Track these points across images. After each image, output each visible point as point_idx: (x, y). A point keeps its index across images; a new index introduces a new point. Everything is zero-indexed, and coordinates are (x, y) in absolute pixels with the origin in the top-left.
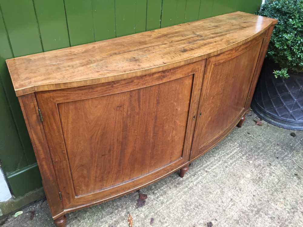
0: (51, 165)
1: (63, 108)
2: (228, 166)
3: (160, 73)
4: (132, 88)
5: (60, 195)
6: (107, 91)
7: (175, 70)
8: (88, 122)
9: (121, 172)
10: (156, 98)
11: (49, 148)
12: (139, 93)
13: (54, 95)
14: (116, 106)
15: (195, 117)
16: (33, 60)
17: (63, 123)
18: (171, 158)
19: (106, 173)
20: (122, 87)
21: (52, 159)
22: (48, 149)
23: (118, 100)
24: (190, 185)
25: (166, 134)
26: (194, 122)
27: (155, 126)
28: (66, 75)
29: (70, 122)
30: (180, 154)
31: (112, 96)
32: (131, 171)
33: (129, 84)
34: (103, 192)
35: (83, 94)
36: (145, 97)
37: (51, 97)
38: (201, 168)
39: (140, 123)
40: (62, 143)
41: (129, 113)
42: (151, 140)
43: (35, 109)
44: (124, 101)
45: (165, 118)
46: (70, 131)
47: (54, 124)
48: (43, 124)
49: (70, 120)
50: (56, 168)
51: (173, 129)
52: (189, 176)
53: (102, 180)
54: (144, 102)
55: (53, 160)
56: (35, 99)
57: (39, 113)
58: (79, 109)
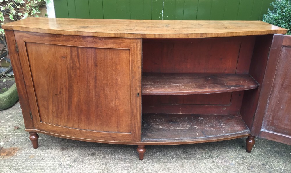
0: (24, 86)
3: (92, 38)
5: (31, 114)
6: (52, 41)
7: (107, 40)
9: (71, 116)
10: (93, 60)
12: (78, 51)
13: (23, 35)
14: (61, 56)
15: (140, 95)
18: (118, 127)
19: (59, 111)
20: (63, 41)
21: (25, 82)
22: (22, 74)
23: (62, 51)
25: (108, 99)
26: (139, 100)
30: (128, 128)
31: (58, 47)
32: (79, 120)
36: (83, 55)
37: (21, 36)
39: (81, 77)
41: (71, 65)
42: (94, 98)
43: (14, 41)
44: (67, 54)
45: (105, 82)
46: (34, 65)
47: (24, 56)
48: (18, 54)
49: (34, 57)
50: (27, 91)
53: (57, 116)
54: (83, 60)
55: (26, 84)
56: (14, 35)
57: (16, 45)
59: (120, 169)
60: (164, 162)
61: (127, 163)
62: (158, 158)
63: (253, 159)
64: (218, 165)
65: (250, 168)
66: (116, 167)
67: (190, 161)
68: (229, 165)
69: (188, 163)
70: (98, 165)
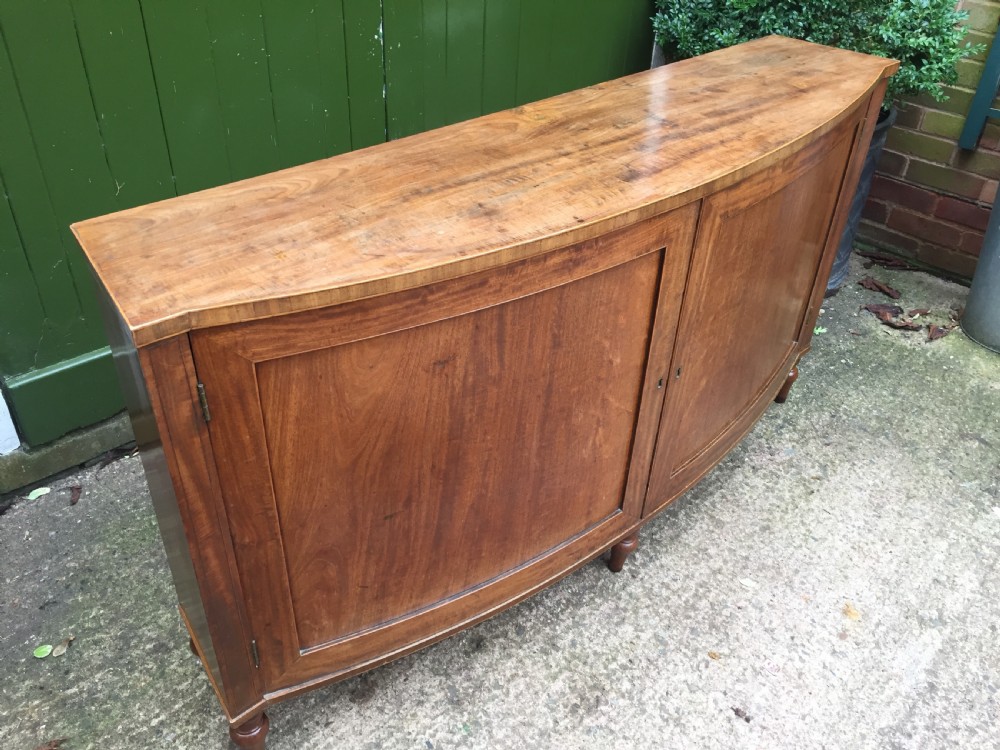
0: (231, 555)
1: (272, 376)
3: (567, 252)
4: (484, 302)
5: (255, 648)
6: (405, 315)
7: (610, 241)
8: (345, 414)
9: (441, 564)
10: (552, 330)
11: (225, 502)
12: (501, 318)
13: (247, 337)
14: (433, 361)
15: (664, 383)
16: (158, 222)
17: (270, 423)
18: (589, 513)
19: (394, 571)
20: (454, 301)
21: (233, 538)
22: (223, 507)
23: (437, 343)
25: (576, 441)
26: (659, 398)
27: (545, 418)
28: (280, 273)
29: (291, 419)
30: (614, 500)
32: (470, 561)
33: (475, 291)
34: (386, 631)
35: (336, 328)
36: (518, 327)
37: (236, 344)
39: (501, 410)
40: (267, 485)
41: (470, 379)
42: (533, 461)
43: (188, 382)
44: (457, 343)
45: (575, 389)
46: (290, 445)
47: (244, 429)
48: (209, 430)
49: (293, 412)
50: (244, 564)
51: (598, 421)
53: (382, 594)
54: (515, 345)
55: (237, 540)
56: (189, 351)
57: (199, 395)
58: (321, 377)
59: (607, 632)
60: (672, 539)
61: (595, 603)
62: (645, 538)
63: (806, 414)
64: (771, 471)
65: (827, 442)
66: (587, 634)
67: (717, 497)
68: (788, 458)
69: (719, 506)
70: (540, 665)
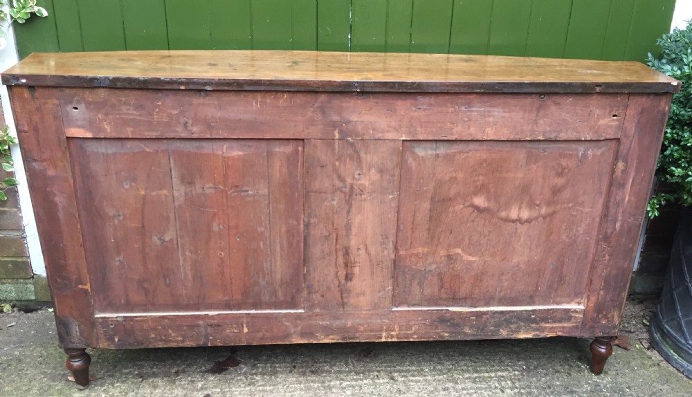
2: (451, 390)
24: (332, 383)
38: (389, 369)
52: (347, 369)
